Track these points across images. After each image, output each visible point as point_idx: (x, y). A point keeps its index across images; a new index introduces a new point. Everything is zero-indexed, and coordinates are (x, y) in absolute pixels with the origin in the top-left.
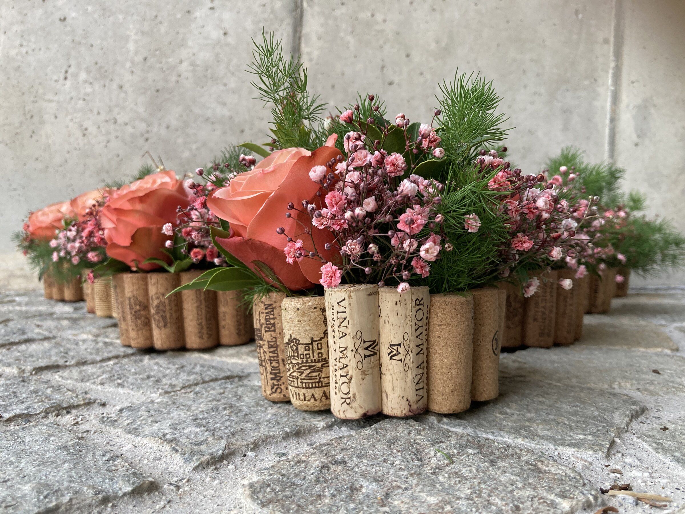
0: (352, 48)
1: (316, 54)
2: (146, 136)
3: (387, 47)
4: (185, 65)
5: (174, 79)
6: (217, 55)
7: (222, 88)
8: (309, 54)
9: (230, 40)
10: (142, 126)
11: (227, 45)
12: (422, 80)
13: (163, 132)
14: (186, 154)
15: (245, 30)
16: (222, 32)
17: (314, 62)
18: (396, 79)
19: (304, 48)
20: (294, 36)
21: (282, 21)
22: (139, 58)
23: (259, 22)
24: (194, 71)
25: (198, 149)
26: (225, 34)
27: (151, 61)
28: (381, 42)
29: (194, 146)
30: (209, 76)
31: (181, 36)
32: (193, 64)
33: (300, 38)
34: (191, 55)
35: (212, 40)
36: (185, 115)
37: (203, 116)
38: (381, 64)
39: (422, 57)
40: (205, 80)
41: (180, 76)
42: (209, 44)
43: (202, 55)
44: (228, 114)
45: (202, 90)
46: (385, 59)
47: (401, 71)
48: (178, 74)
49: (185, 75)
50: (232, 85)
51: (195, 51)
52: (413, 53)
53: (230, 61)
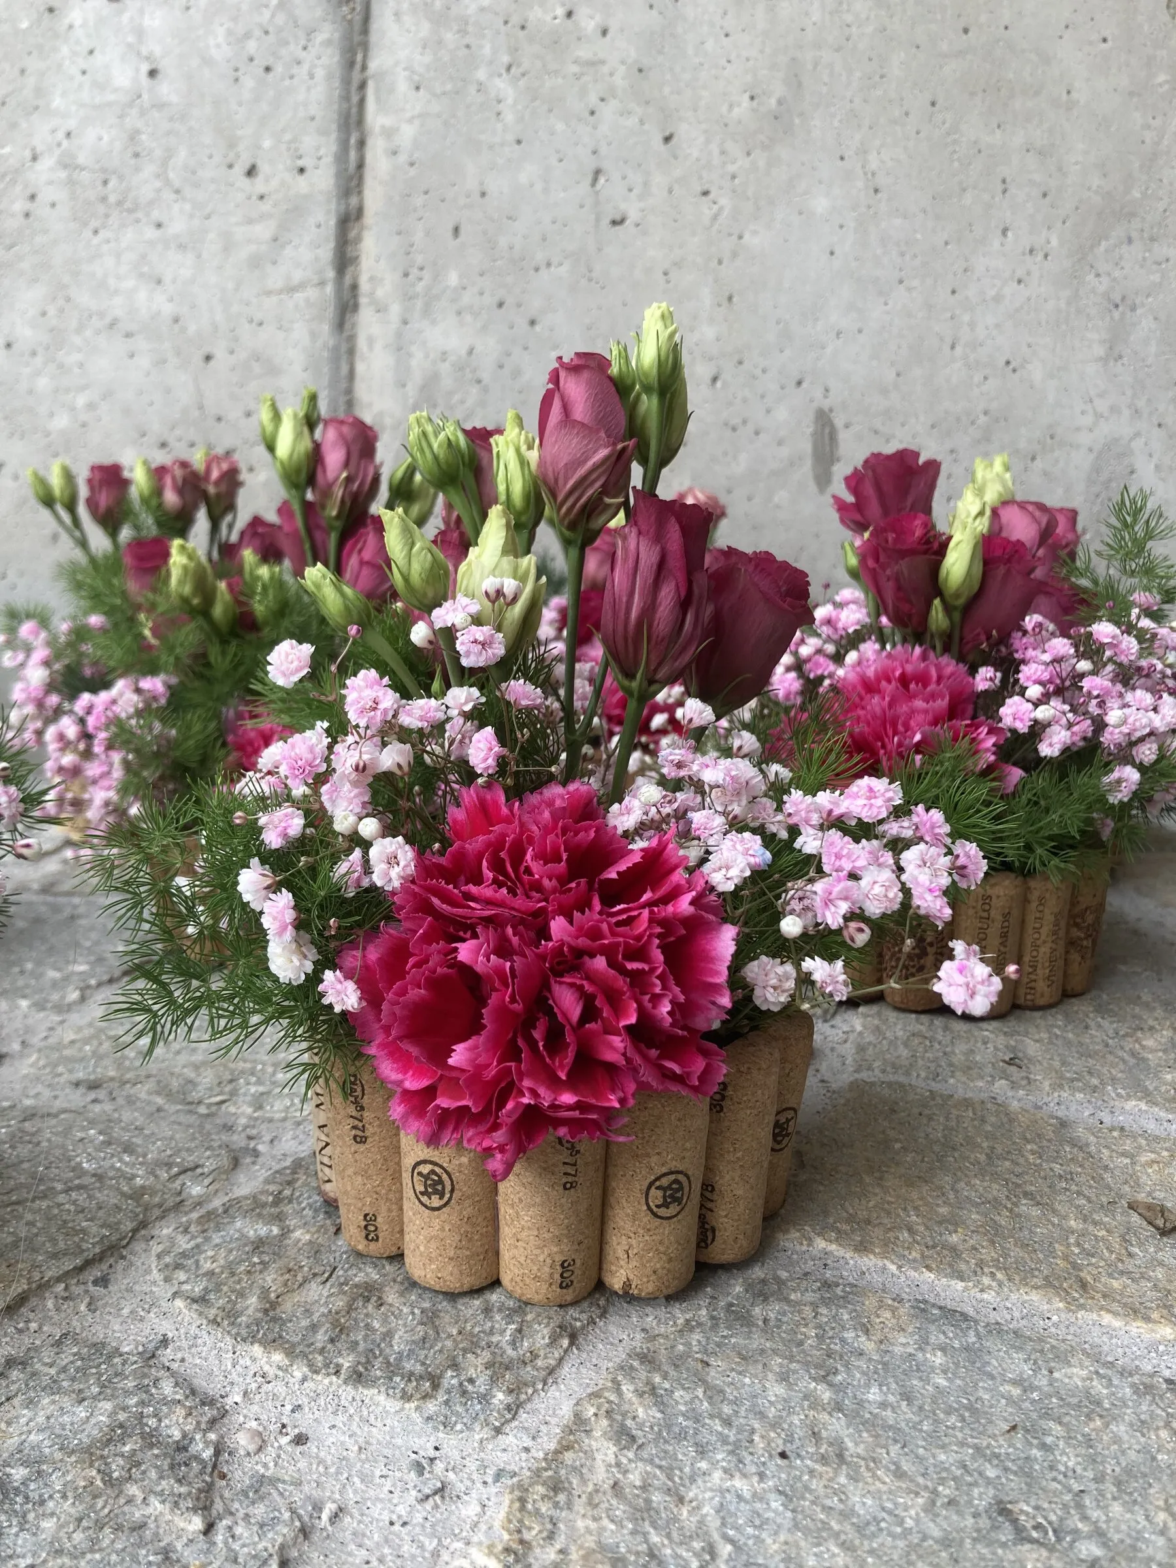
0: (509, 117)
1: (408, 132)
3: (608, 112)
4: (47, 163)
5: (19, 206)
6: (134, 136)
7: (150, 233)
8: (389, 133)
9: (166, 89)
11: (160, 106)
12: (707, 210)
14: (61, 422)
15: (207, 61)
16: (145, 68)
17: (402, 158)
18: (633, 215)
19: (375, 118)
20: (346, 82)
21: (310, 33)
23: (247, 35)
24: (71, 182)
25: (91, 406)
26: (153, 73)
28: (593, 99)
29: (81, 401)
30: (112, 199)
31: (31, 81)
32: (68, 163)
33: (362, 86)
34: (60, 135)
35: (116, 90)
36: (52, 311)
37: (101, 315)
38: (591, 164)
39: (708, 142)
40: (101, 209)
41: (33, 197)
42: (109, 104)
43: (90, 136)
44: (168, 309)
45: (96, 241)
46: (604, 150)
47: (646, 184)
48: (28, 193)
49: (47, 194)
50: (177, 226)
51: (71, 124)
52: (683, 131)
53: (169, 153)
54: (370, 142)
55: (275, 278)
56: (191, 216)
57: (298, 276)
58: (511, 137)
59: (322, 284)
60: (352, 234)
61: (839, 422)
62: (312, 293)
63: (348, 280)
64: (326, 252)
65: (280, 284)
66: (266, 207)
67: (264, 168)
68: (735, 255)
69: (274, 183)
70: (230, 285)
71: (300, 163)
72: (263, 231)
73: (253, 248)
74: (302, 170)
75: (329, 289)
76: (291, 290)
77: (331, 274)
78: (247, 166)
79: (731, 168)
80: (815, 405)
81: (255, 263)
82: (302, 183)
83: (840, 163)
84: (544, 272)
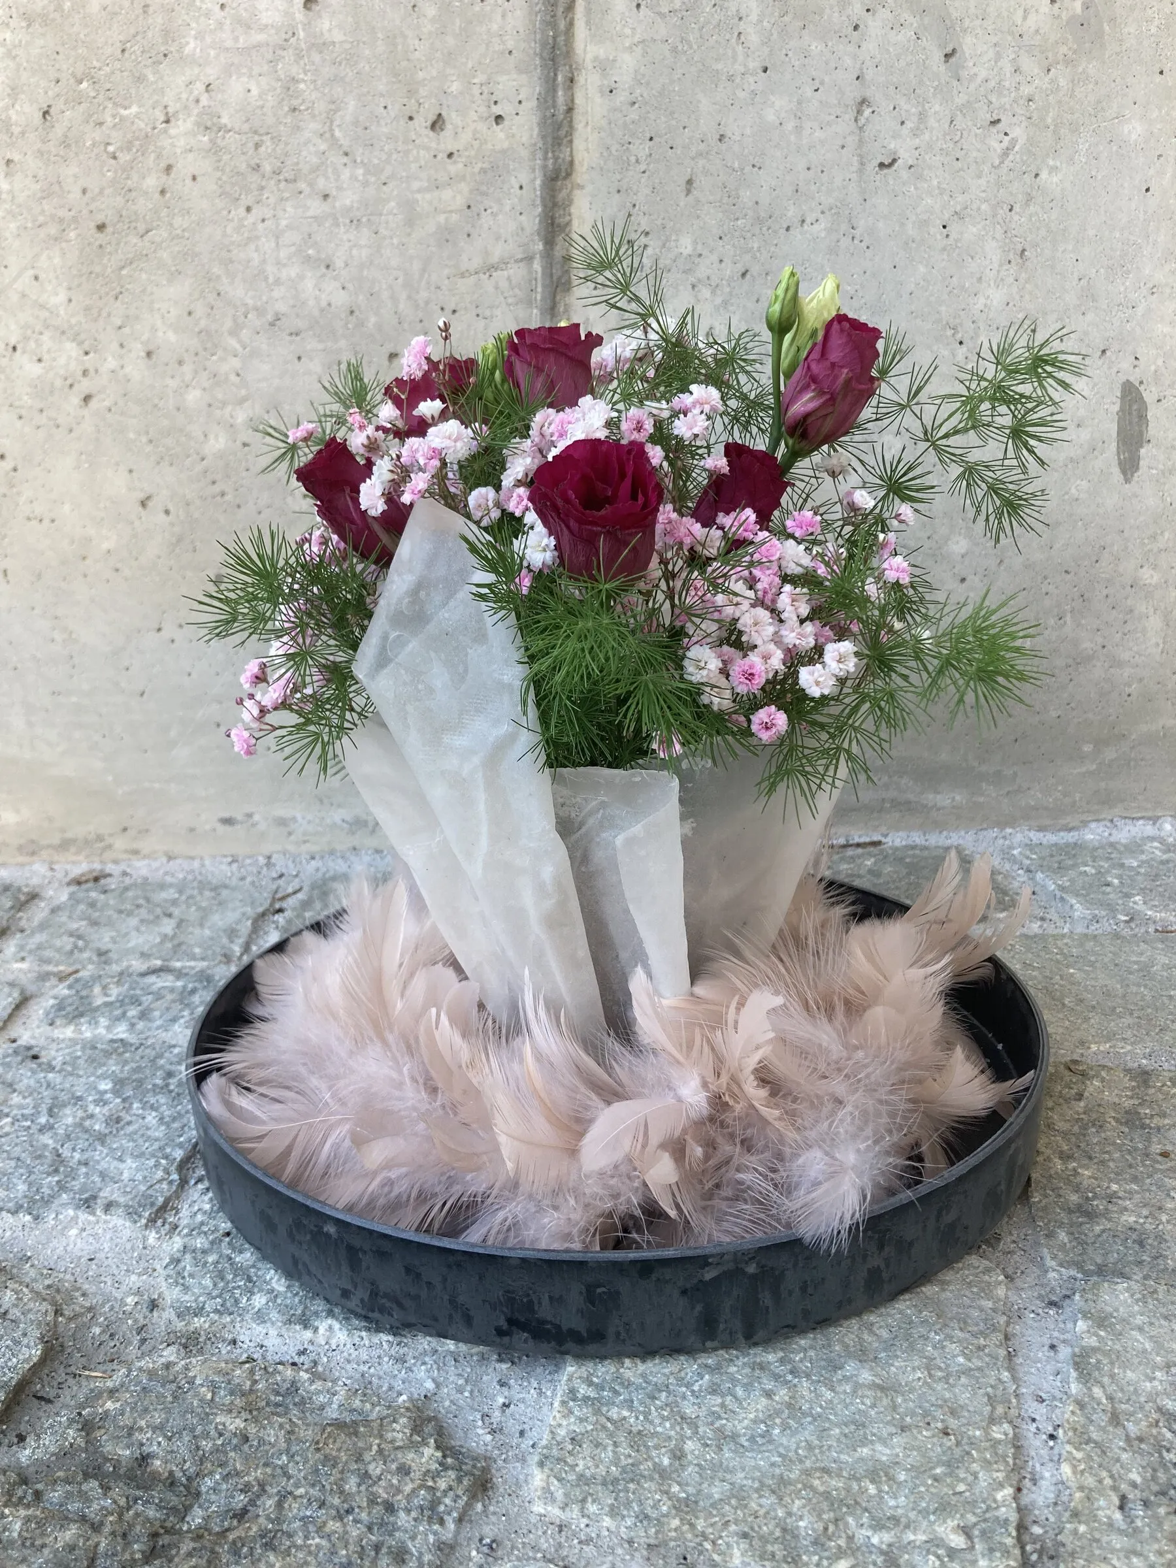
0: (753, 38)
1: (628, 63)
2: (85, 386)
3: (875, 25)
4: (183, 126)
5: (152, 182)
6: (289, 86)
7: (316, 207)
8: (603, 67)
9: (327, 23)
10: (68, 355)
11: (322, 46)
12: (996, 144)
13: (136, 369)
14: (218, 442)
17: (621, 97)
18: (905, 152)
19: (586, 47)
22: (25, 112)
24: (215, 150)
26: (308, 3)
27: (67, 118)
28: (857, 9)
29: (241, 417)
30: (267, 166)
31: (158, 20)
32: (210, 125)
33: (570, 6)
34: (199, 87)
35: (264, 28)
36: (200, 310)
37: (260, 311)
38: (853, 93)
39: (998, 56)
40: (254, 178)
41: (169, 168)
42: (258, 46)
43: (236, 87)
44: (341, 299)
45: (251, 219)
46: (869, 74)
47: (922, 116)
48: (163, 165)
49: (186, 165)
50: (348, 198)
51: (211, 73)
52: (968, 44)
53: (335, 106)
54: (581, 79)
55: (471, 257)
56: (366, 184)
57: (498, 252)
58: (754, 64)
59: (529, 259)
60: (562, 195)
61: (1149, 396)
62: (517, 272)
63: (559, 252)
64: (531, 221)
65: (477, 262)
66: (454, 168)
67: (453, 119)
68: (1029, 199)
69: (466, 137)
70: (416, 266)
71: (497, 110)
72: (454, 197)
73: (442, 218)
74: (499, 119)
75: (537, 266)
76: (490, 269)
77: (540, 246)
78: (432, 117)
79: (1026, 90)
80: (1122, 378)
81: (446, 236)
82: (499, 132)
83: (1158, 78)
84: (796, 232)
